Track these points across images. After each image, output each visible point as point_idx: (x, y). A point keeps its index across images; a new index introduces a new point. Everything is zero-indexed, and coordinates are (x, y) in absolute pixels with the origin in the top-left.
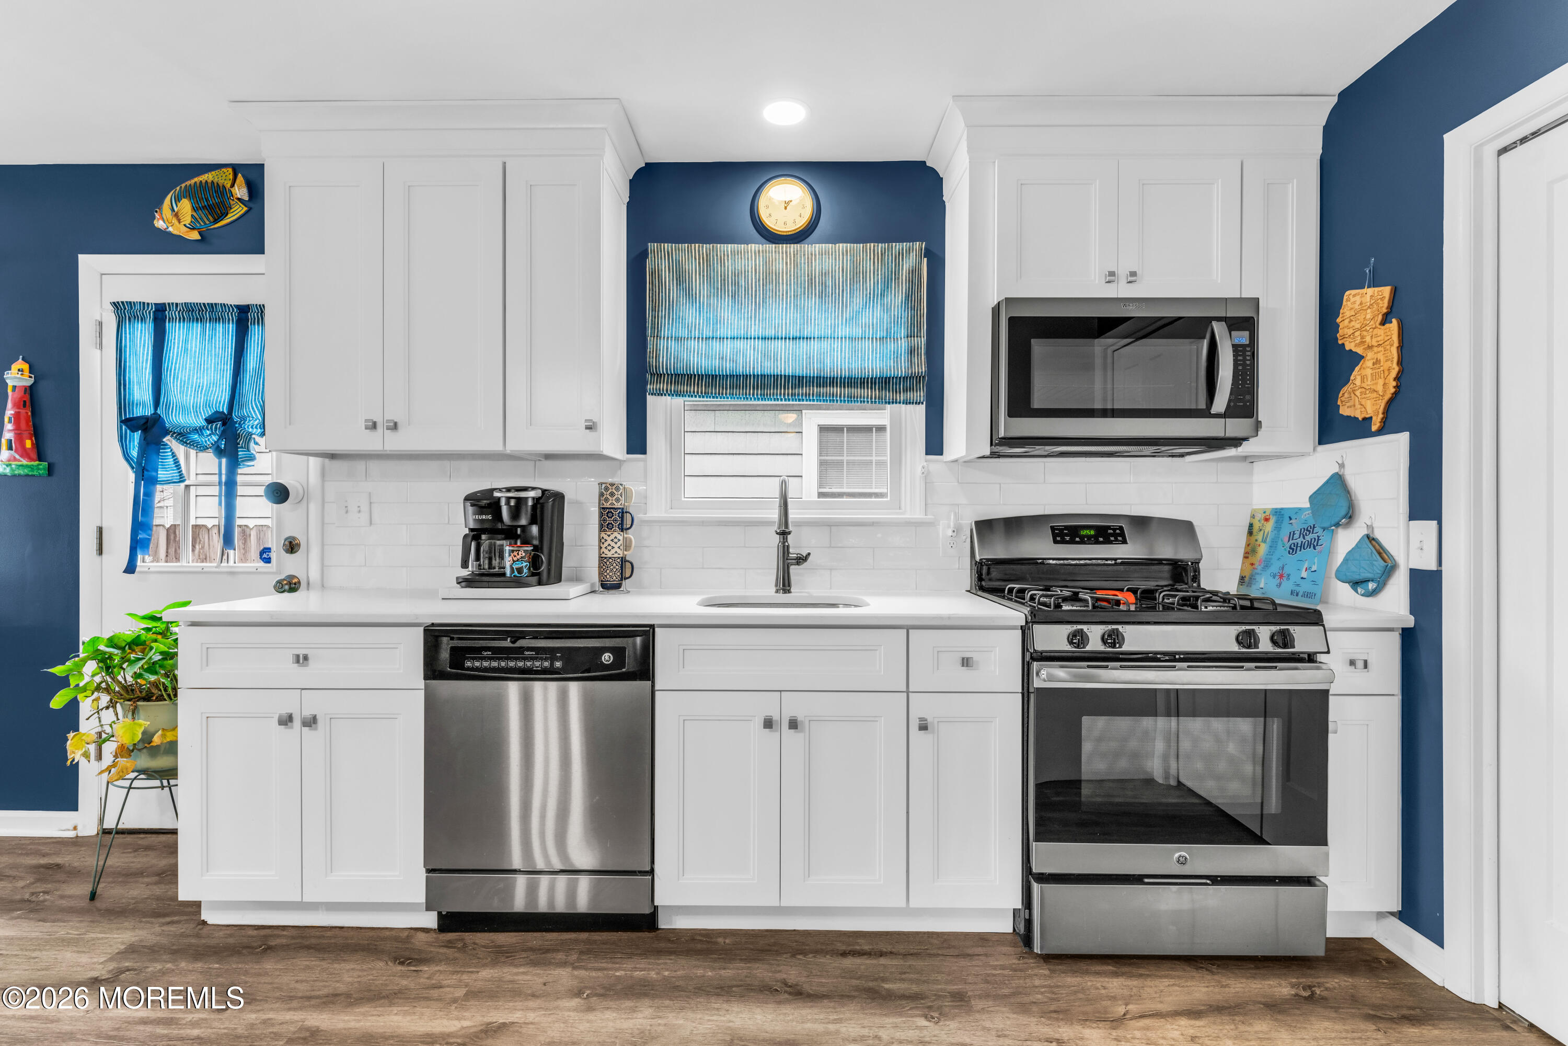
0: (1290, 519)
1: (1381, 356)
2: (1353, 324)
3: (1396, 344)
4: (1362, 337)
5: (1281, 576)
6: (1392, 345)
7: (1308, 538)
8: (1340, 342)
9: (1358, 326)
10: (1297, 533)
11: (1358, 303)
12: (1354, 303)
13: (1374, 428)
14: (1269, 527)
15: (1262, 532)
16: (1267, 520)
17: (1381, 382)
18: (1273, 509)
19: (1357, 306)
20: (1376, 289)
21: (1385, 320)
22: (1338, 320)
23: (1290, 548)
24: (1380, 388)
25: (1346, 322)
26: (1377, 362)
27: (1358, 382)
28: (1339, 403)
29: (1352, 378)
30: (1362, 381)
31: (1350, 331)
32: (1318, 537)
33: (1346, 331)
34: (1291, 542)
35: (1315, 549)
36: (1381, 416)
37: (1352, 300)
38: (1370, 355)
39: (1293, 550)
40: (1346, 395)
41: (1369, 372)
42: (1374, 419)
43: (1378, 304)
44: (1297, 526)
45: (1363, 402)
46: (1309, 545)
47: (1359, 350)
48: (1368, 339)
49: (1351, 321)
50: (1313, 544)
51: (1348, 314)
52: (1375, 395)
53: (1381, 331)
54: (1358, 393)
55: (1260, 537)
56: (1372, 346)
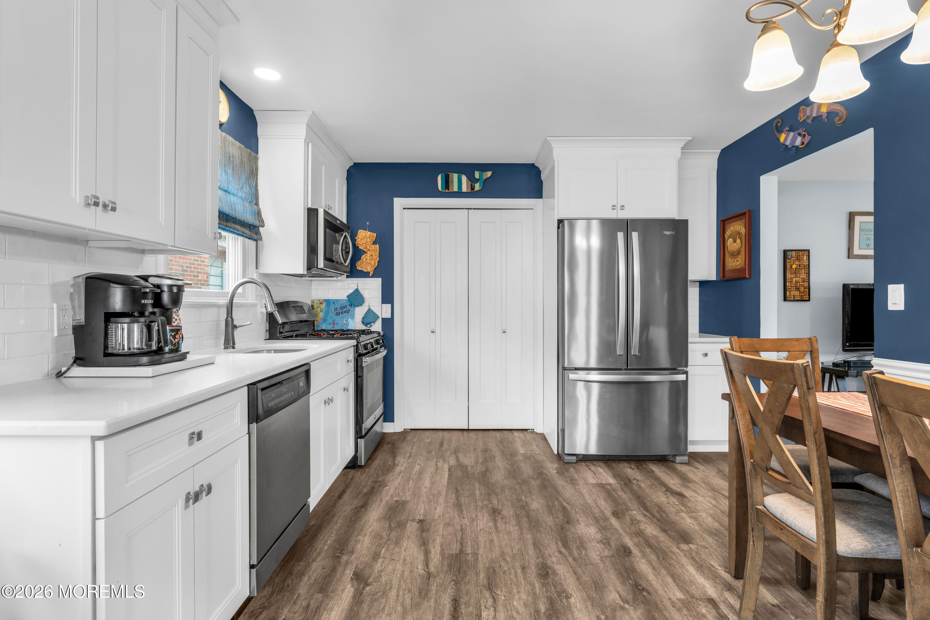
0: (334, 303)
1: (373, 254)
2: (362, 241)
3: (378, 252)
4: (366, 246)
5: (334, 324)
6: (377, 252)
7: (345, 310)
8: (357, 246)
9: (365, 242)
10: (339, 309)
11: (364, 234)
12: (363, 234)
13: (371, 275)
14: (323, 306)
15: (320, 308)
16: (321, 303)
17: (373, 262)
18: (324, 299)
19: (364, 236)
20: (371, 233)
21: (374, 243)
22: (356, 238)
23: (336, 313)
24: (373, 264)
25: (359, 240)
26: (372, 255)
27: (364, 260)
28: (356, 265)
29: (362, 258)
30: (366, 259)
31: (361, 243)
32: (349, 309)
33: (359, 242)
34: (336, 311)
35: (348, 313)
36: (373, 272)
37: (362, 233)
38: (369, 252)
39: (338, 314)
40: (359, 263)
41: (369, 258)
42: (371, 273)
43: (372, 238)
44: (338, 306)
45: (366, 267)
46: (345, 312)
47: (365, 250)
48: (368, 247)
49: (361, 240)
50: (347, 312)
51: (360, 237)
52: (371, 265)
53: (373, 246)
54: (364, 263)
55: (319, 310)
56: (370, 250)
